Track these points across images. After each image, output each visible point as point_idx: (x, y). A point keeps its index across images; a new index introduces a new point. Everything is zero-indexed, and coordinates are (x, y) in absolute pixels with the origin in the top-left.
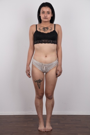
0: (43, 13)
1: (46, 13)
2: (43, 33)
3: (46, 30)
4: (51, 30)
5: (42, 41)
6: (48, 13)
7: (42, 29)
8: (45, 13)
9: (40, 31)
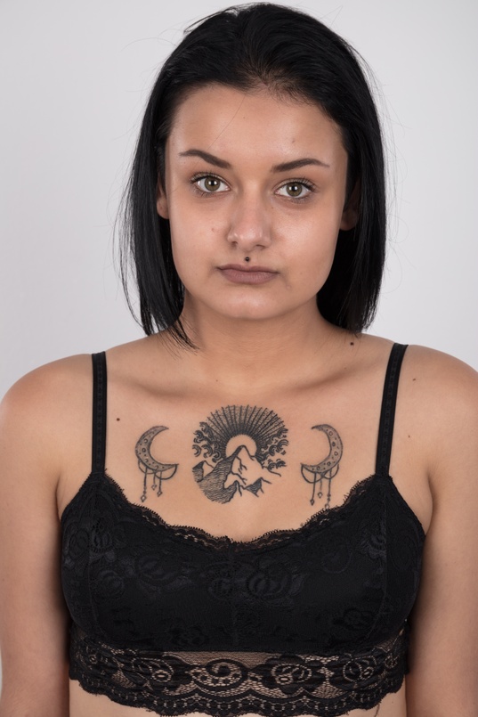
0: (212, 179)
1: (252, 187)
2: (189, 543)
3: (253, 471)
4: (321, 472)
5: (182, 673)
6: (295, 185)
7: (188, 460)
8: (236, 185)
9: (153, 504)
